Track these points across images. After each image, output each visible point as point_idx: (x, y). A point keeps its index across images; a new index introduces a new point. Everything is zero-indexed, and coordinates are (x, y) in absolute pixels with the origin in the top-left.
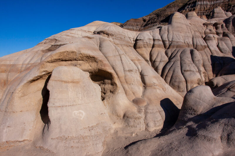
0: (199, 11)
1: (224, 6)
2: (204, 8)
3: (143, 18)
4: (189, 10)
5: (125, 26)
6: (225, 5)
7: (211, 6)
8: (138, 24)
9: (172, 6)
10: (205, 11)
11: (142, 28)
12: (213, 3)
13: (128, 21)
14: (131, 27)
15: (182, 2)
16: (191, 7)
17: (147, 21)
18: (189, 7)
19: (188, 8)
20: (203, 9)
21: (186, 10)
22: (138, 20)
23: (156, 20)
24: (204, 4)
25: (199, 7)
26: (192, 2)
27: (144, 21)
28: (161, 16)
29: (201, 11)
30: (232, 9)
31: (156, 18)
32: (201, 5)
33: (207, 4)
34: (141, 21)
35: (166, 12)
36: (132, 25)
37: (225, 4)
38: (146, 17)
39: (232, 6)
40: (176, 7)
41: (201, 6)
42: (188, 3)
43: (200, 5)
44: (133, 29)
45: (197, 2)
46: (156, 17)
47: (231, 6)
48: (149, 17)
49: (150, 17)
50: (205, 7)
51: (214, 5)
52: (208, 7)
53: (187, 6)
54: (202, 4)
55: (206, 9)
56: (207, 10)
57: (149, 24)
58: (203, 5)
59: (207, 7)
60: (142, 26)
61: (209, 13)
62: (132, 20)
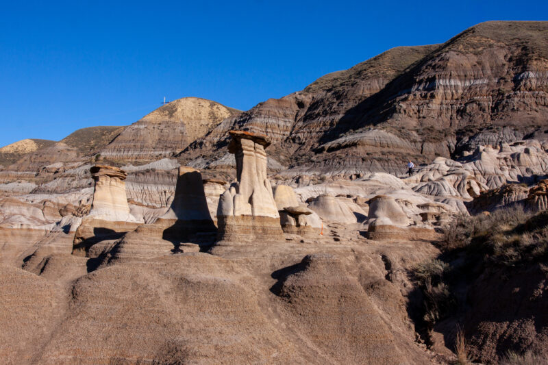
0: (443, 99)
1: (491, 93)
2: (453, 95)
3: (296, 98)
4: (421, 95)
5: (257, 116)
6: (493, 91)
7: (466, 91)
8: (288, 112)
9: (369, 74)
10: (454, 101)
11: (300, 124)
12: (468, 84)
13: (261, 104)
14: (274, 121)
15: (392, 67)
16: (424, 89)
17: (308, 106)
18: (421, 88)
19: (418, 90)
20: (449, 97)
21: (415, 95)
22: (286, 101)
23: (335, 106)
24: (451, 86)
25: (441, 91)
26: (426, 77)
27: (301, 105)
28: (349, 97)
29: (446, 99)
30: (507, 102)
31: (334, 103)
32: (445, 87)
33: (456, 87)
34: (293, 106)
35: (359, 89)
36: (275, 116)
37: (491, 89)
38: (303, 96)
39: (506, 95)
40: (381, 79)
41: (445, 90)
42: (417, 80)
43: (443, 87)
44: (279, 126)
45: (437, 80)
46: (335, 100)
47: (503, 94)
48: (310, 96)
49: (313, 98)
50: (454, 91)
51: (470, 88)
52: (460, 91)
53: (416, 87)
54: (447, 86)
55: (455, 97)
56: (457, 99)
57: (318, 115)
58: (449, 87)
59: (457, 92)
60: (298, 118)
61: (463, 105)
62: (271, 101)
